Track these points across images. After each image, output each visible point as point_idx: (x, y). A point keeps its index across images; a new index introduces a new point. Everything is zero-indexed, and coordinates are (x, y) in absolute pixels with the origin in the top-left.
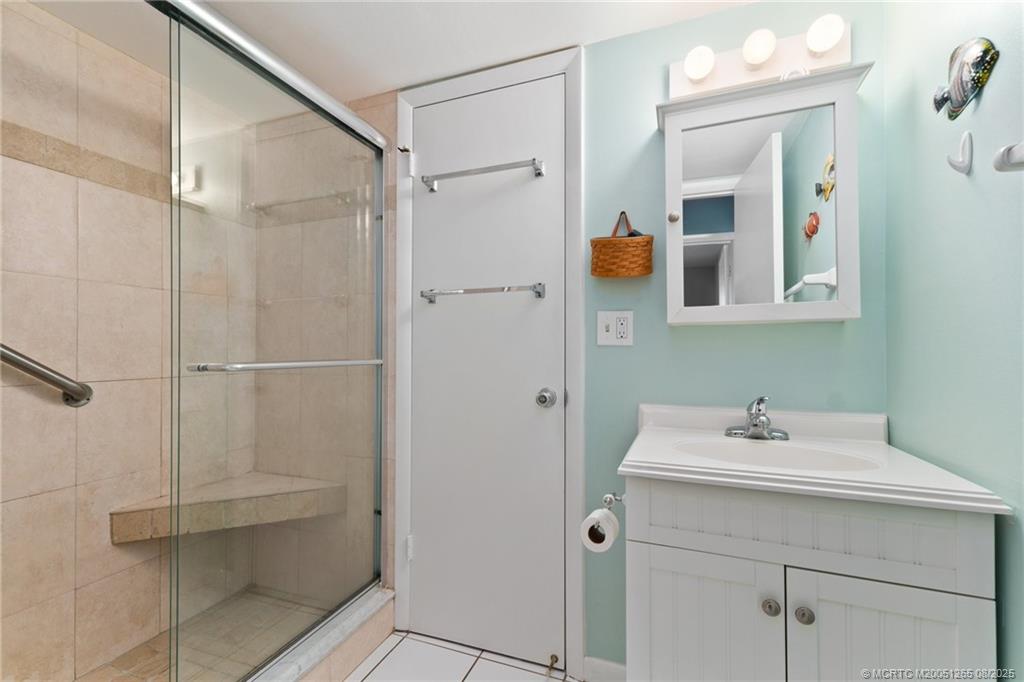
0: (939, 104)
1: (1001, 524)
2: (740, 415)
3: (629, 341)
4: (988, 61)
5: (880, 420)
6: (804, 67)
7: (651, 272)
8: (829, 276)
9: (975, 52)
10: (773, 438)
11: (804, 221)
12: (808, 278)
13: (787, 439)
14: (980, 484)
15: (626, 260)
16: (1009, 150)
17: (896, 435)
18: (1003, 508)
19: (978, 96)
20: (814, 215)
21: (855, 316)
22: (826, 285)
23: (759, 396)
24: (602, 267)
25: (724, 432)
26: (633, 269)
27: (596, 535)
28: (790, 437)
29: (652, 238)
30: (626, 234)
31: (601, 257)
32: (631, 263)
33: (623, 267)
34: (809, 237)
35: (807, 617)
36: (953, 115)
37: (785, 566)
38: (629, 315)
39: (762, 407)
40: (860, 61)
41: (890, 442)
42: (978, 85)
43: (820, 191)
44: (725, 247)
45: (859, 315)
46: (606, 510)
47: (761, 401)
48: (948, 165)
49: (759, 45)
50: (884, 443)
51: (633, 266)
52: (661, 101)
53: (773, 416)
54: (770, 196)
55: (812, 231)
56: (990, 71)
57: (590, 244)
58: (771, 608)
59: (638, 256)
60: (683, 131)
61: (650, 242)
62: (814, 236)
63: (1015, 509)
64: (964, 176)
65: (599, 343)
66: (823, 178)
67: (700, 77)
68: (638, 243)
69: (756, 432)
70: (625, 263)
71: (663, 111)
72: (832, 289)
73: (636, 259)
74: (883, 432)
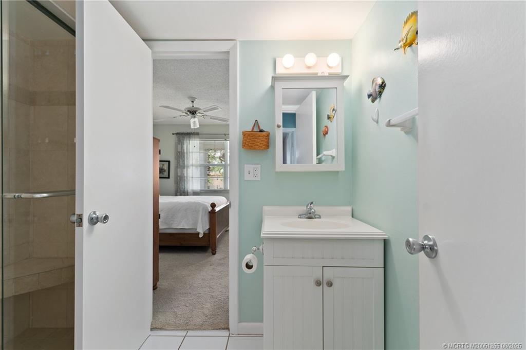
0: (369, 96)
1: (386, 242)
2: (304, 209)
3: (258, 178)
4: (383, 86)
5: (350, 208)
6: (326, 72)
7: (268, 148)
8: (333, 152)
9: (380, 81)
10: (316, 218)
11: (323, 129)
12: (325, 153)
13: (320, 218)
14: (380, 229)
15: (259, 142)
16: (389, 120)
17: (355, 214)
18: (386, 237)
19: (380, 97)
20: (326, 127)
21: (342, 170)
22: (331, 156)
23: (310, 201)
24: (248, 145)
25: (297, 217)
26: (261, 147)
27: (249, 267)
28: (322, 217)
29: (269, 133)
30: (258, 131)
31: (248, 140)
32: (261, 144)
33: (257, 145)
34: (324, 135)
35: (330, 284)
36: (373, 101)
37: (323, 267)
38: (259, 166)
39: (312, 205)
40: (345, 74)
41: (353, 217)
42: (380, 93)
43: (329, 118)
44: (290, 134)
45: (344, 170)
46: (252, 254)
47: (312, 203)
48: (371, 119)
49: (311, 59)
50: (351, 217)
51: (261, 145)
52: (273, 75)
53: (316, 209)
54: (312, 116)
55: (326, 133)
56: (383, 89)
57: (242, 134)
58: (318, 283)
59: (264, 141)
60: (283, 89)
61: (268, 135)
62: (327, 136)
63: (389, 237)
64: (375, 123)
65: (245, 179)
66: (330, 112)
67: (288, 67)
68: (264, 135)
69: (310, 216)
70: (259, 144)
71: (275, 79)
72: (333, 157)
73: (262, 142)
74: (351, 214)
